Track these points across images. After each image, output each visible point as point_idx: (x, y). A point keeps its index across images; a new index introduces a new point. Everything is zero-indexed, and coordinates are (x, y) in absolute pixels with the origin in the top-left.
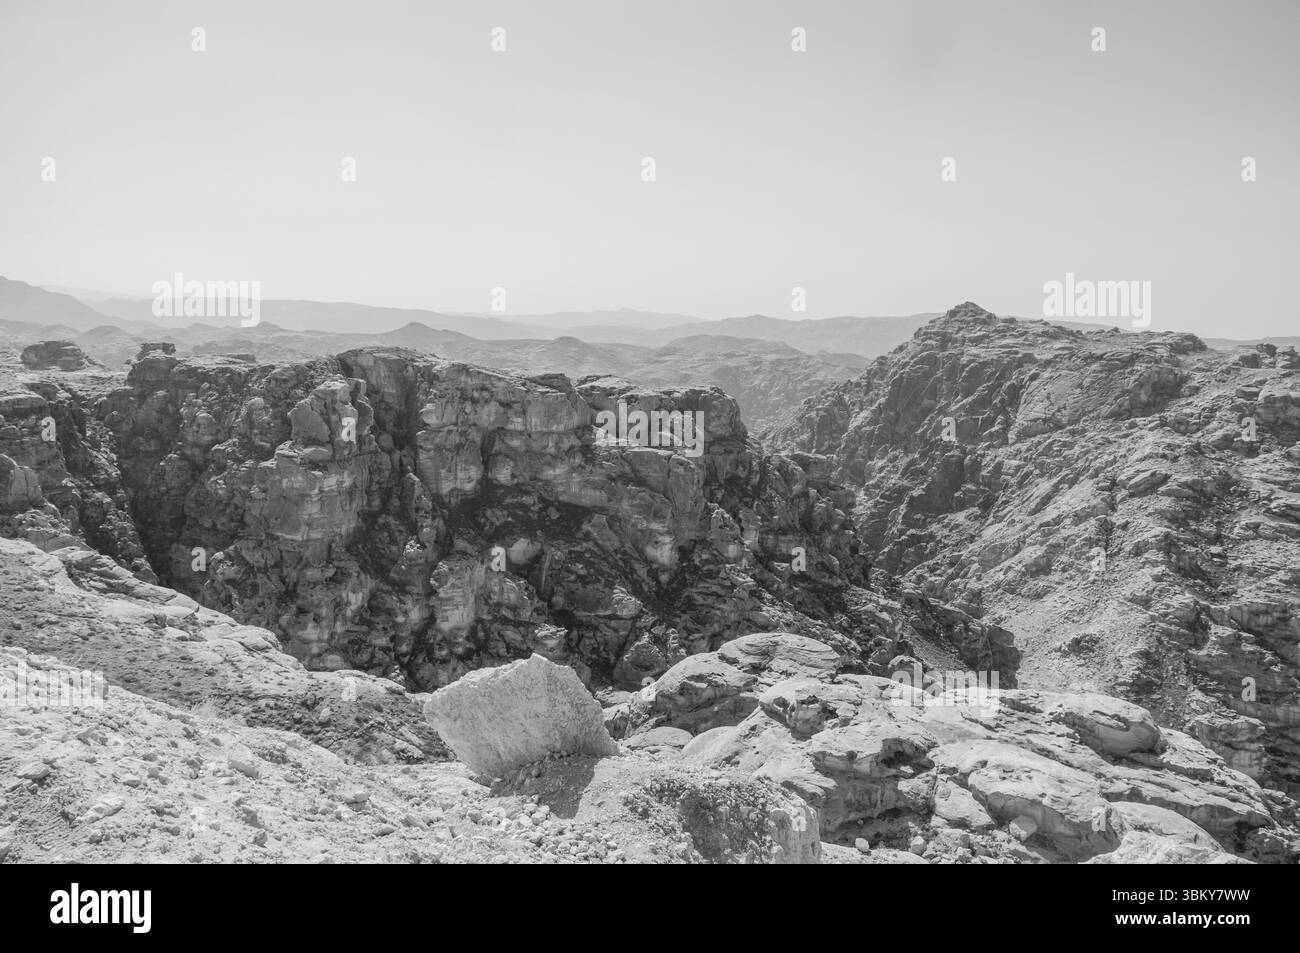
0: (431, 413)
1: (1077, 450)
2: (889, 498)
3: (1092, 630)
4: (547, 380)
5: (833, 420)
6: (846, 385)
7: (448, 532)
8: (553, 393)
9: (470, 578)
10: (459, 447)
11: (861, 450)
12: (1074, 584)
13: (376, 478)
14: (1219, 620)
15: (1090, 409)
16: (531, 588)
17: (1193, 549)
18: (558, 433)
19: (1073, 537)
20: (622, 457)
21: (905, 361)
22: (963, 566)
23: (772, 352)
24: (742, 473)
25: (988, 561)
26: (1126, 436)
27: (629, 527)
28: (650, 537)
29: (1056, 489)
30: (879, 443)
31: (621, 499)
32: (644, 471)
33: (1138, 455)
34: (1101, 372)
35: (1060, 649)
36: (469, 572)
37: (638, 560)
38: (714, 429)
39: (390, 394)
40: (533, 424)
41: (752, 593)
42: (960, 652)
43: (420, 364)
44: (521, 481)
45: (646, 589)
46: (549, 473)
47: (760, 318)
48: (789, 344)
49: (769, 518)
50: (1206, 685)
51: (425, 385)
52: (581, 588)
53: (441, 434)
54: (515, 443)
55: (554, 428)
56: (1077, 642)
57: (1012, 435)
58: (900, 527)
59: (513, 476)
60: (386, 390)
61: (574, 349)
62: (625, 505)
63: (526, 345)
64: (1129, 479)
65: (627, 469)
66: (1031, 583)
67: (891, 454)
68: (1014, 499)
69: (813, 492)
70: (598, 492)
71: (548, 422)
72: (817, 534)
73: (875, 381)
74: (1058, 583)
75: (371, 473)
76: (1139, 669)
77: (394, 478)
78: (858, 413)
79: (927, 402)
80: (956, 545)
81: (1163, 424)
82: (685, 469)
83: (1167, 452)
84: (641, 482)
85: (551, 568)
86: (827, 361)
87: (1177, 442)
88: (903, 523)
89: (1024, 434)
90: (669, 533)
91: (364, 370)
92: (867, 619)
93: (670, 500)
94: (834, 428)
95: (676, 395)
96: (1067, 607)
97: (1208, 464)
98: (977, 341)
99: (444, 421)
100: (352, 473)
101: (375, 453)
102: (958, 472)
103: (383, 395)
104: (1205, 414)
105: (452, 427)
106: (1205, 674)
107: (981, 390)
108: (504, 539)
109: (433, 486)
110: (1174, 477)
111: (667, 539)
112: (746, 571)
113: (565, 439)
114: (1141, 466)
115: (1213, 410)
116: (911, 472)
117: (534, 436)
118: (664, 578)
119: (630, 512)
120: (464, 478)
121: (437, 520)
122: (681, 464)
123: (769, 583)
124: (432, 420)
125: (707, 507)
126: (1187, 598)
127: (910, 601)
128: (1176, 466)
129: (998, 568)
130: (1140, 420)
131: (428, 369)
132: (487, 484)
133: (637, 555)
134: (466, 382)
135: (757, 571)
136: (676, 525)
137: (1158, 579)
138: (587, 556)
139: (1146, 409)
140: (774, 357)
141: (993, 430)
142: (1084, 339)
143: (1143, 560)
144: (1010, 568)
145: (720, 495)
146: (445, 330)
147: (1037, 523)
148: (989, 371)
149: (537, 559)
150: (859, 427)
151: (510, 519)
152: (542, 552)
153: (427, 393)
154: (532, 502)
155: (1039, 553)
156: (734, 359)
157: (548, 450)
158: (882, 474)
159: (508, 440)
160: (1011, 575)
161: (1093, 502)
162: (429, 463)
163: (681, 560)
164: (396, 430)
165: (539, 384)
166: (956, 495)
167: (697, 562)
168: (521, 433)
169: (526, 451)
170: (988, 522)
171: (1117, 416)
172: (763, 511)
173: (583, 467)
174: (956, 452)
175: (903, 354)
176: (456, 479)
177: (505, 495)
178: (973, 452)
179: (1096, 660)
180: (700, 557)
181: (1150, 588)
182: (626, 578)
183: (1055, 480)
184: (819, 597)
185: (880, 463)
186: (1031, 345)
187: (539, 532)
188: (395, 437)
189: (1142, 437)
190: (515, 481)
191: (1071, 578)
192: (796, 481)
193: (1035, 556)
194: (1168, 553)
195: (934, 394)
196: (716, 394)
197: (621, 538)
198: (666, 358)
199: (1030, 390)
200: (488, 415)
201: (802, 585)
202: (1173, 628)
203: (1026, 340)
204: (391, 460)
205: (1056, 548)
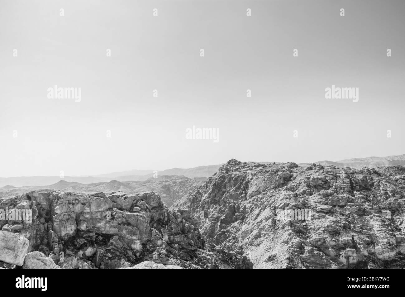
0: (58, 210)
1: (265, 199)
2: (215, 220)
3: (273, 253)
4: (97, 195)
5: (197, 198)
6: (200, 187)
7: (64, 248)
8: (99, 199)
9: (71, 263)
10: (68, 219)
11: (206, 206)
12: (267, 240)
13: (39, 233)
14: (307, 245)
15: (268, 186)
16: (93, 264)
17: (298, 225)
18: (101, 211)
19: (265, 225)
20: (122, 217)
21: (216, 178)
22: (237, 239)
23: (180, 179)
24: (162, 217)
25: (244, 236)
26: (278, 193)
27: (126, 239)
28: (133, 241)
29: (260, 212)
30: (211, 204)
31: (123, 230)
32: (130, 220)
33: (280, 199)
34: (269, 176)
35: (265, 261)
36: (71, 261)
37: (128, 249)
38: (152, 205)
39: (44, 205)
40: (93, 209)
41: (166, 256)
42: (235, 266)
43: (55, 194)
44: (89, 228)
45: (132, 259)
46: (99, 225)
47: (176, 169)
48: (185, 176)
49: (171, 230)
50: (307, 265)
51: (56, 200)
52: (110, 262)
53: (61, 216)
54: (87, 216)
55: (100, 210)
56: (270, 257)
57: (248, 197)
58: (219, 229)
59: (87, 227)
60: (43, 203)
61: (116, 184)
62: (124, 232)
63: (100, 184)
64: (279, 206)
65: (124, 220)
66: (256, 241)
67: (215, 207)
68: (249, 216)
69: (184, 221)
70: (115, 229)
71: (98, 208)
72: (186, 234)
73: (209, 185)
74: (263, 240)
75: (37, 232)
76: (287, 263)
77: (45, 233)
78: (204, 195)
79: (224, 190)
80: (235, 233)
81: (287, 189)
82: (143, 218)
83: (288, 197)
84: (129, 224)
85: (100, 256)
86: (196, 180)
87: (290, 193)
88: (220, 228)
89: (251, 196)
90: (138, 239)
91: (35, 197)
92: (203, 259)
93: (138, 229)
94: (197, 201)
95: (140, 195)
96: (266, 247)
97: (299, 199)
98: (236, 170)
99: (63, 211)
100: (30, 232)
101: (38, 225)
102: (234, 210)
103: (42, 205)
104: (298, 185)
105: (65, 213)
106: (306, 262)
107: (238, 184)
108: (83, 248)
109: (59, 233)
110: (290, 204)
111: (138, 241)
112: (164, 249)
113: (103, 213)
114: (281, 202)
115: (300, 183)
116: (221, 212)
117: (93, 213)
118: (138, 254)
119: (126, 234)
120: (70, 229)
121: (60, 245)
122: (142, 217)
123: (172, 251)
124: (58, 212)
125: (150, 229)
126: (298, 239)
127: (219, 252)
128: (291, 201)
129: (247, 238)
130: (281, 189)
131: (57, 195)
132: (78, 231)
133: (128, 248)
134: (70, 198)
135: (168, 248)
136: (141, 236)
137: (289, 235)
138: (112, 250)
139: (283, 185)
140: (180, 180)
141: (242, 196)
142: (266, 166)
143: (285, 230)
144: (250, 237)
145: (155, 225)
146: (72, 182)
147: (256, 223)
148: (240, 178)
149: (95, 254)
150: (205, 200)
151: (86, 242)
152: (97, 251)
153: (57, 203)
154: (93, 235)
155: (257, 232)
156: (168, 182)
157: (98, 217)
158: (213, 213)
159: (85, 216)
160: (250, 240)
161: (270, 214)
162: (57, 226)
163: (143, 248)
164: (46, 216)
165: (95, 196)
166: (234, 217)
167: (148, 247)
168: (89, 213)
169: (91, 218)
170: (243, 224)
171: (275, 188)
172: (169, 229)
173: (110, 221)
174: (232, 204)
175: (216, 176)
176: (67, 230)
177: (84, 234)
178: (237, 203)
179: (276, 262)
180: (149, 246)
181: (288, 238)
182: (125, 256)
183: (260, 209)
184: (188, 254)
185: (212, 210)
186: (251, 170)
187: (95, 245)
188: (45, 219)
189: (281, 193)
190: (87, 229)
191: (267, 238)
192: (179, 218)
193: (256, 233)
194: (291, 227)
195: (225, 187)
196: (152, 194)
197: (123, 243)
198: (147, 184)
199: (251, 183)
200: (78, 208)
201: (183, 251)
202: (295, 249)
203: (250, 168)
204: (44, 227)
205: (261, 229)
